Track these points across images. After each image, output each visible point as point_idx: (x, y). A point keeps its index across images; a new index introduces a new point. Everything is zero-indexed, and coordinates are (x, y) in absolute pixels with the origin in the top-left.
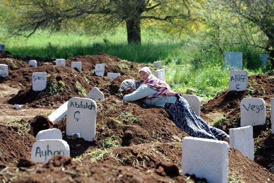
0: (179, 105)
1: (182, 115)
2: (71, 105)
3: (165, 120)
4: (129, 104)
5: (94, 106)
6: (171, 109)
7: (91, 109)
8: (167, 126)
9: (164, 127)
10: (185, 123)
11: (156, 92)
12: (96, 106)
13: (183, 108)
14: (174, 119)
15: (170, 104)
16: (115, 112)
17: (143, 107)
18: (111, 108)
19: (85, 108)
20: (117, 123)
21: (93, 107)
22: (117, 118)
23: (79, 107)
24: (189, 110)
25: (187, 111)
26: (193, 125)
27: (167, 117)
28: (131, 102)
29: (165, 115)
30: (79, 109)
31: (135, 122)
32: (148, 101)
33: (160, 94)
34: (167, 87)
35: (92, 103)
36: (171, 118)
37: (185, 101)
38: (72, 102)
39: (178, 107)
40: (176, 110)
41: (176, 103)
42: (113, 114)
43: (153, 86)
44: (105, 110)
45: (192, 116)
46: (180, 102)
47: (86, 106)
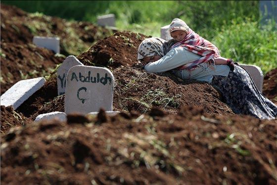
0: (233, 79)
1: (239, 96)
2: (73, 78)
3: (216, 102)
4: (158, 77)
5: (110, 79)
6: (222, 85)
7: (104, 83)
8: (219, 111)
9: (216, 112)
10: (245, 108)
11: (197, 58)
12: (113, 78)
13: (240, 84)
14: (228, 102)
15: (220, 78)
16: (139, 90)
17: (178, 82)
18: (132, 82)
19: (95, 82)
20: (144, 106)
21: (108, 81)
22: (142, 99)
23: (85, 80)
24: (251, 87)
25: (247, 88)
26: (259, 110)
27: (217, 97)
28: (159, 74)
29: (214, 95)
30: (85, 85)
31: (170, 104)
32: (185, 73)
33: (204, 61)
34: (214, 50)
35: (106, 75)
36: (223, 100)
37: (243, 72)
38: (74, 74)
39: (233, 82)
40: (230, 87)
41: (229, 76)
42: (136, 92)
43: (193, 49)
44: (122, 87)
45: (256, 95)
46: (235, 74)
47: (98, 79)
